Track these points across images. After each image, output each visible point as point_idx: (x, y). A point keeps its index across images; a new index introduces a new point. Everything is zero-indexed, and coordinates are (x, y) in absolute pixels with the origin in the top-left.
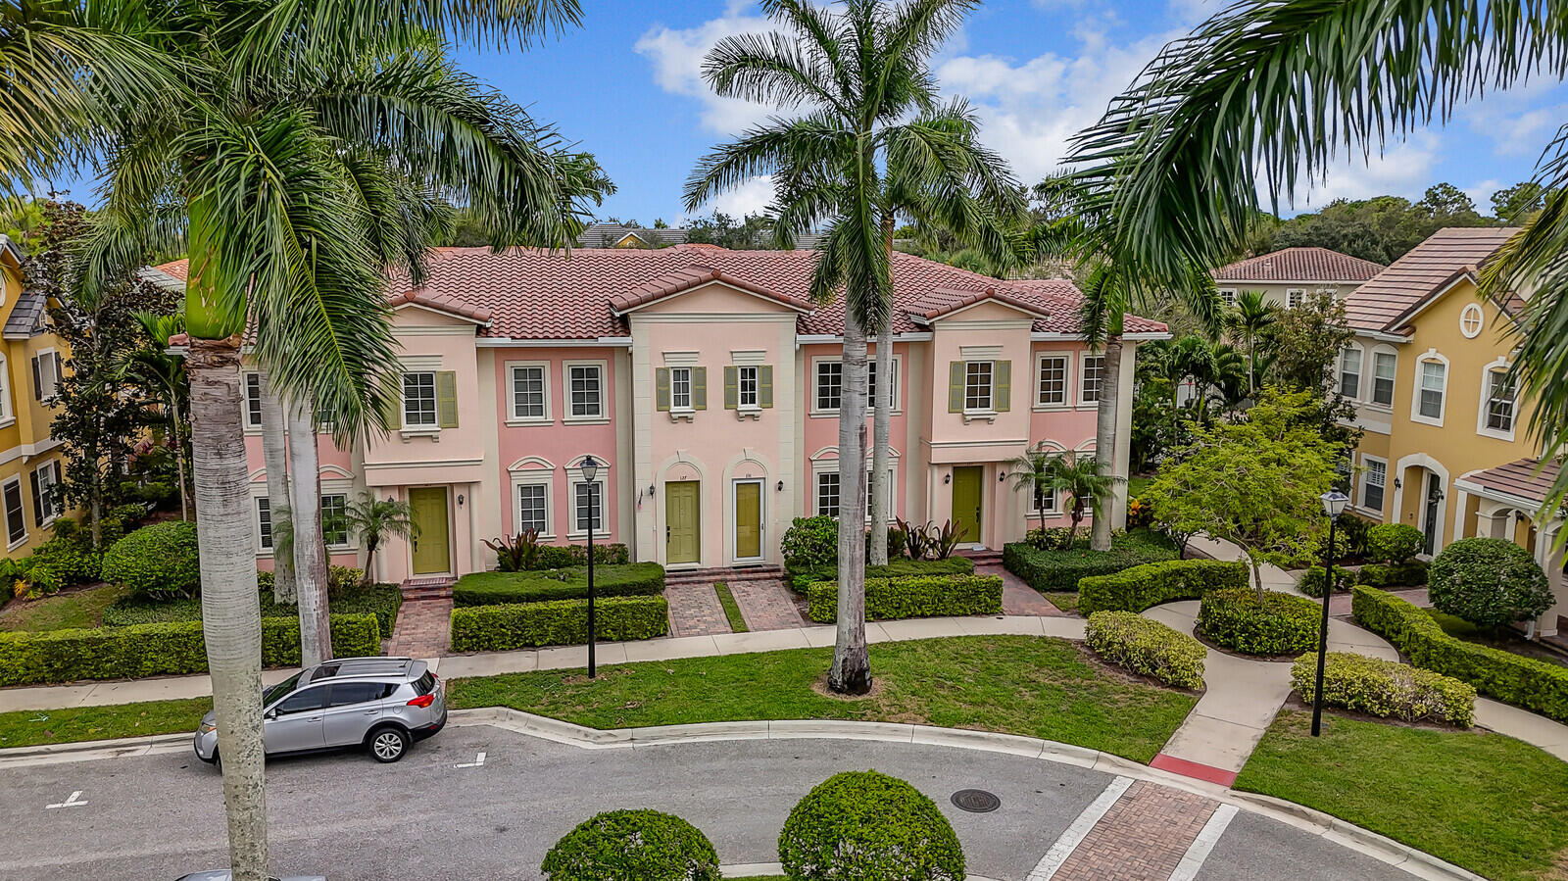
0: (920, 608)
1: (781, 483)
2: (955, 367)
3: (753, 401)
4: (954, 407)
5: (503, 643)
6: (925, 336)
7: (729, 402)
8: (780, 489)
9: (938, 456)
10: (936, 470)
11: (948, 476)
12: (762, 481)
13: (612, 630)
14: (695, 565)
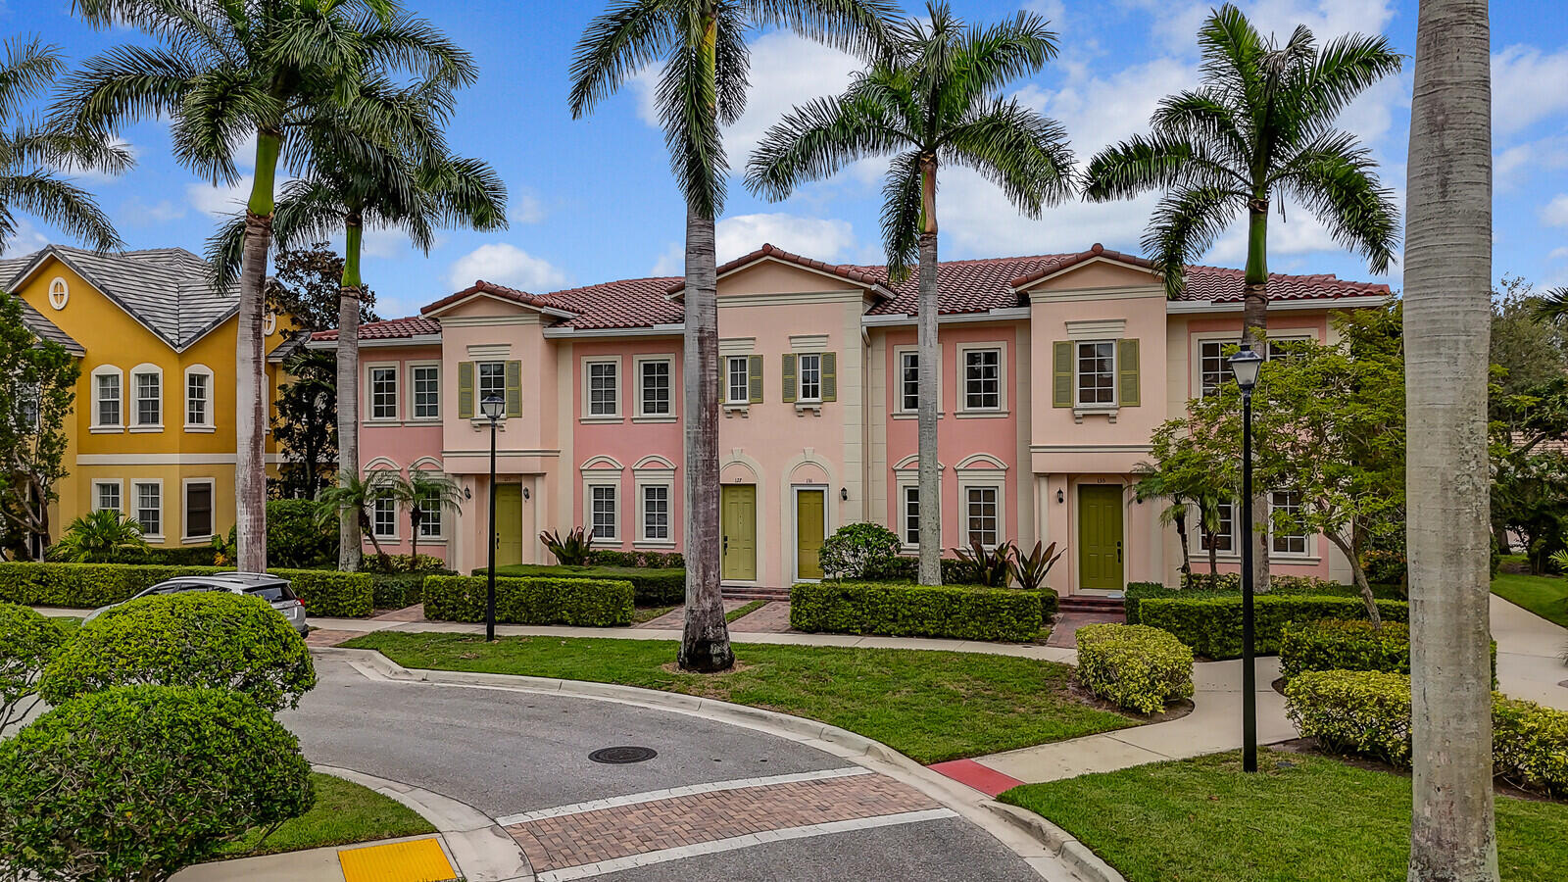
0: (922, 624)
1: (844, 490)
2: (1061, 350)
3: (815, 395)
4: (1061, 398)
5: (466, 614)
6: (1020, 313)
7: (788, 393)
8: (845, 498)
9: (1041, 463)
10: (1044, 483)
11: (1060, 492)
12: (825, 489)
13: (569, 611)
14: (752, 583)
